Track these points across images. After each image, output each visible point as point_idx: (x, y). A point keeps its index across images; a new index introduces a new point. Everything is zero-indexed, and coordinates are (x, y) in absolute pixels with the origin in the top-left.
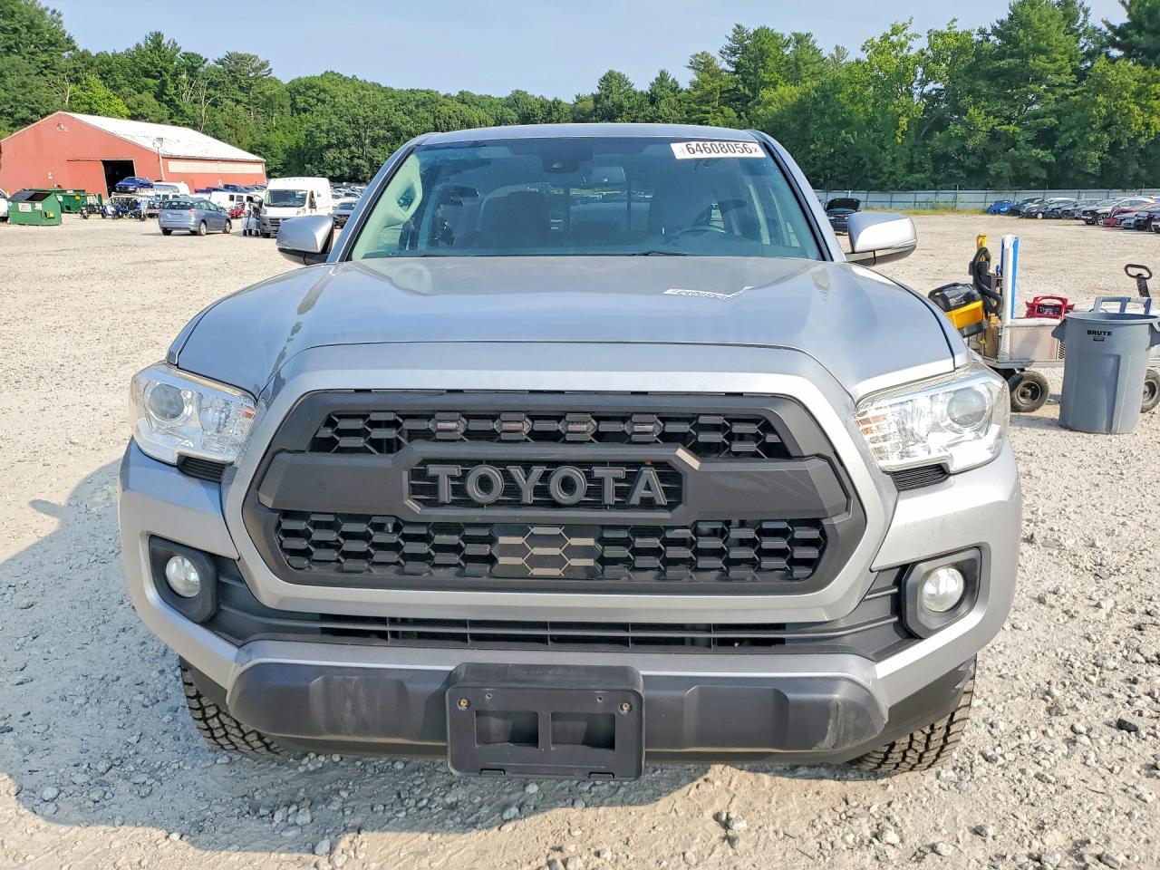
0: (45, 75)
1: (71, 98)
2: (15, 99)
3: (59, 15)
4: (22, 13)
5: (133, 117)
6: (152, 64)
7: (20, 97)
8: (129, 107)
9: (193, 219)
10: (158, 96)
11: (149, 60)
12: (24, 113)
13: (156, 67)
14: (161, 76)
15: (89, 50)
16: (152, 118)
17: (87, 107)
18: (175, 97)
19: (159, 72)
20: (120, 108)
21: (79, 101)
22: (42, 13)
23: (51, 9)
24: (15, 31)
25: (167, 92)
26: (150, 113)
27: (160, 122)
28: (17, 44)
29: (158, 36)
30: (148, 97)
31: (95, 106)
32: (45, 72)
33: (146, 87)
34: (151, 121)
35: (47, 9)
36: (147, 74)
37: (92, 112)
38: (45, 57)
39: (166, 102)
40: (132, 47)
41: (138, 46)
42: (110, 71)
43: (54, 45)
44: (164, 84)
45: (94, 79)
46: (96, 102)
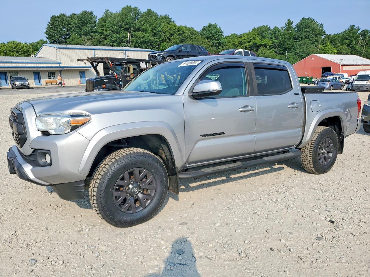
0: (315, 44)
1: (319, 50)
2: (303, 52)
3: (323, 25)
4: (312, 26)
5: (338, 53)
6: (349, 36)
7: (305, 51)
8: (337, 50)
9: (329, 85)
10: (348, 46)
11: (348, 34)
12: (305, 55)
13: (350, 36)
14: (351, 39)
15: (331, 34)
16: (344, 53)
17: (324, 52)
18: (354, 45)
19: (351, 38)
20: (334, 51)
21: (322, 50)
22: (318, 25)
23: (321, 24)
24: (309, 32)
25: (352, 44)
26: (344, 51)
27: (347, 54)
28: (308, 36)
29: (353, 26)
30: (345, 46)
31: (326, 51)
32: (315, 42)
33: (345, 43)
34: (344, 54)
35: (319, 24)
36: (346, 39)
37: (325, 53)
38: (316, 38)
39: (351, 47)
40: (343, 31)
41: (346, 30)
42: (334, 40)
43: (319, 34)
44: (351, 42)
45: (328, 43)
46: (327, 50)
